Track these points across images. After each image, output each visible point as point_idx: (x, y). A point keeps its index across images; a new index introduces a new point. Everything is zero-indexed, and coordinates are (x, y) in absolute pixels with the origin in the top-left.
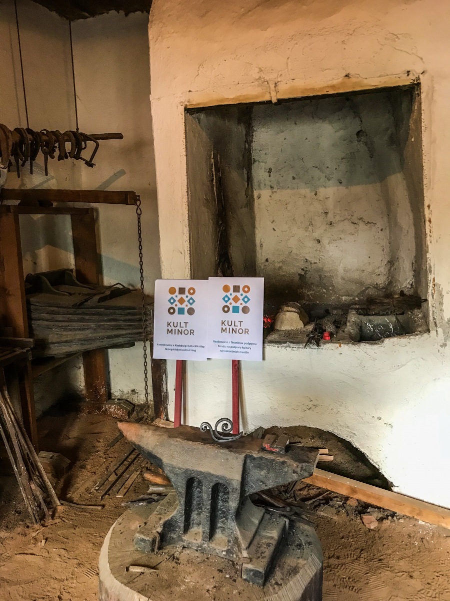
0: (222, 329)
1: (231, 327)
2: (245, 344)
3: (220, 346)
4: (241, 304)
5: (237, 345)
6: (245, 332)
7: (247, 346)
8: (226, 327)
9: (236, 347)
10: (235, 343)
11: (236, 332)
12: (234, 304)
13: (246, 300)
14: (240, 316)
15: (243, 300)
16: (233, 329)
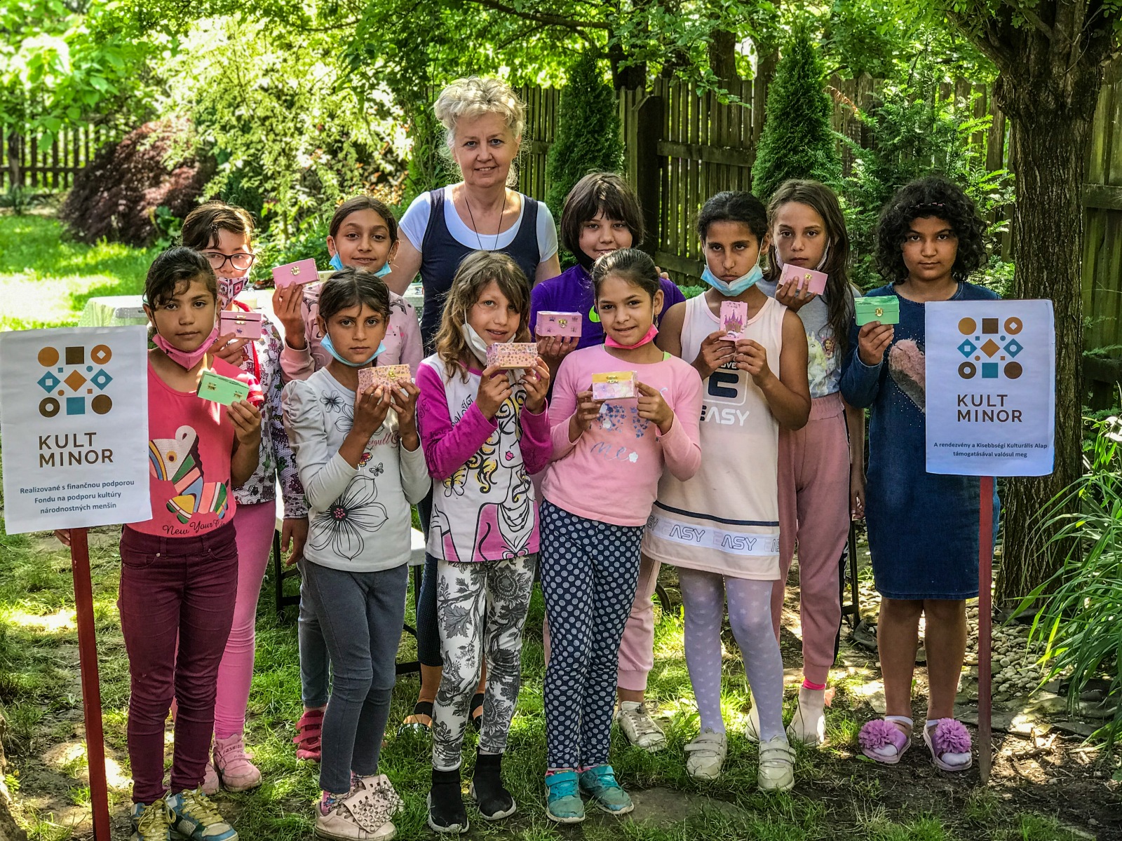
0: (42, 456)
1: (66, 452)
2: (104, 485)
3: (41, 501)
4: (90, 391)
5: (83, 492)
6: (104, 457)
7: (110, 489)
8: (50, 452)
9: (80, 497)
10: (78, 487)
11: (79, 462)
12: (70, 393)
13: (102, 380)
14: (90, 419)
15: (94, 380)
16: (71, 455)
